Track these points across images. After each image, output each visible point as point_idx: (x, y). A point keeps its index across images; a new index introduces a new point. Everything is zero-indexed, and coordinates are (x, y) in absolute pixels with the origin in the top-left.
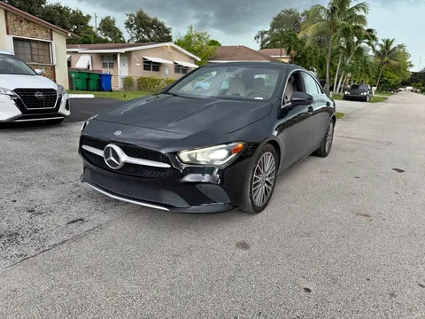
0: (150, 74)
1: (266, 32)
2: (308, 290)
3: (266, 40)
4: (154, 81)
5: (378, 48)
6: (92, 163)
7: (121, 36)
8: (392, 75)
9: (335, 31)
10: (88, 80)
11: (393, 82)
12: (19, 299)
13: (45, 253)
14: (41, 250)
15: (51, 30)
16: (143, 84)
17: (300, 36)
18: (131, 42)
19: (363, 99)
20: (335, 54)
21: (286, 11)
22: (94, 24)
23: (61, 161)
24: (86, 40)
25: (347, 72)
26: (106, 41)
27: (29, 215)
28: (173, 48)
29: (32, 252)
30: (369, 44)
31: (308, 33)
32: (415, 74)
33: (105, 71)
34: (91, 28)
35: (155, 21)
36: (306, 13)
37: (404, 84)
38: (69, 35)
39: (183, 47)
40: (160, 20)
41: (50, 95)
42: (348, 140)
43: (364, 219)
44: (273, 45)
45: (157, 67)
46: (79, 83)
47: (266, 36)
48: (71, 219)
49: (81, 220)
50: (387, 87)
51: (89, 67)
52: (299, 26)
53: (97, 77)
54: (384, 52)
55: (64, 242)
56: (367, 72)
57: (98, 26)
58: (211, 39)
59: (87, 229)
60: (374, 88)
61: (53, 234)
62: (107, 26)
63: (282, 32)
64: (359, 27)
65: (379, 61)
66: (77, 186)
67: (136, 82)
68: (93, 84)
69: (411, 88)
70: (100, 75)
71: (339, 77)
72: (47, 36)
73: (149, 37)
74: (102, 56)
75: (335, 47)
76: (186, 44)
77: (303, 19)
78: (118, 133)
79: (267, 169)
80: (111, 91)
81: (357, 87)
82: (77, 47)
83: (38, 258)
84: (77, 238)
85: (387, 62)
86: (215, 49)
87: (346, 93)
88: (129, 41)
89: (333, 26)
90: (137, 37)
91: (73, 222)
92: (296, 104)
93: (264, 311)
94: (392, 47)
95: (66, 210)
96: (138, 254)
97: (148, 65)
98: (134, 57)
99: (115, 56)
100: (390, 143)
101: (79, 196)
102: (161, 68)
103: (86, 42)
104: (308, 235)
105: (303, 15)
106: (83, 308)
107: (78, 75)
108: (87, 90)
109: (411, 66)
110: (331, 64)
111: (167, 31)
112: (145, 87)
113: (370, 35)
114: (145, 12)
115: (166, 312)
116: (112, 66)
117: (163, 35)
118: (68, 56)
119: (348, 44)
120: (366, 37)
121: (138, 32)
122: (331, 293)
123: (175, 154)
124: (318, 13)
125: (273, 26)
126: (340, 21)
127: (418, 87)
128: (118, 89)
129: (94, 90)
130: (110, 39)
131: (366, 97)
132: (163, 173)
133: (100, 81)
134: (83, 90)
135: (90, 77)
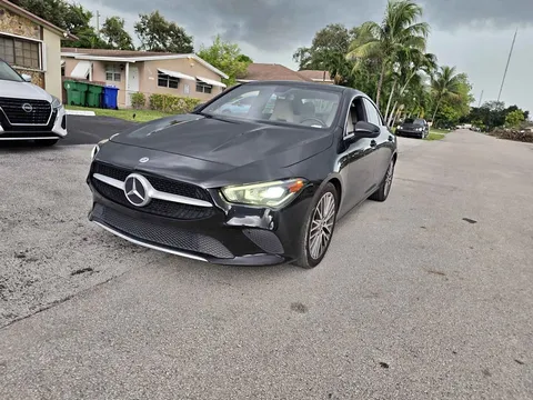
0: (166, 91)
1: (307, 50)
2: (385, 365)
3: (307, 60)
4: (171, 100)
5: (436, 78)
6: (106, 197)
7: (129, 42)
8: (451, 109)
9: (389, 54)
10: (87, 93)
11: (450, 118)
12: (9, 376)
13: (43, 313)
14: (38, 308)
15: (42, 27)
16: (157, 104)
17: (348, 57)
18: (142, 50)
19: (418, 136)
20: (387, 81)
21: (332, 27)
22: (96, 24)
23: (57, 193)
24: (85, 43)
25: (400, 103)
26: (110, 47)
27: (18, 261)
28: (195, 60)
29: (25, 311)
30: (427, 71)
31: (357, 54)
32: (475, 109)
33: (110, 84)
34: (92, 28)
35: (172, 27)
36: (355, 31)
37: (463, 121)
38: (65, 35)
39: (207, 60)
40: (179, 25)
41: (42, 108)
42: (407, 183)
43: (439, 277)
44: (315, 66)
45: (174, 82)
46: (75, 97)
47: (307, 55)
48: (76, 269)
49: (89, 269)
50: (443, 123)
51: (88, 77)
52: (346, 45)
53: (99, 91)
54: (442, 82)
55: (67, 299)
56: (422, 105)
57: (101, 28)
58: (241, 53)
59: (97, 282)
60: (430, 124)
61: (52, 288)
62: (113, 28)
63: (326, 51)
64: (416, 51)
65: (436, 92)
66: (80, 225)
67: (148, 101)
68: (93, 99)
69: (470, 126)
70: (104, 89)
71: (391, 108)
72: (36, 34)
73: (165, 45)
74: (106, 65)
75: (388, 73)
76: (212, 57)
77: (352, 37)
78: (144, 160)
79: (326, 213)
80: (117, 108)
81: (410, 121)
82: (73, 52)
83: (33, 320)
84: (85, 294)
85: (446, 94)
86: (246, 66)
87: (399, 127)
88: (139, 49)
89: (387, 48)
90: (150, 45)
91: (79, 272)
92: (360, 135)
93: (335, 393)
94: (451, 77)
95: (68, 257)
96: (168, 316)
97: (164, 80)
98: (147, 68)
99: (122, 66)
100: (455, 188)
101: (85, 239)
102: (180, 85)
103: (84, 45)
104: (376, 295)
105: (351, 33)
106: (100, 389)
107: (75, 87)
108: (86, 105)
109: (473, 100)
110: (382, 93)
111: (188, 40)
112: (160, 107)
113: (429, 62)
114: (161, 15)
115: (211, 393)
116: (118, 77)
117: (182, 45)
118: (62, 62)
119: (403, 70)
120: (425, 63)
121: (152, 39)
122: (413, 370)
123: (219, 189)
124: (368, 32)
125: (316, 43)
126: (394, 42)
127: (478, 125)
128: (125, 107)
129: (94, 106)
130: (115, 45)
131: (421, 133)
132: (202, 214)
133: (102, 96)
134: (80, 105)
135: (90, 89)
